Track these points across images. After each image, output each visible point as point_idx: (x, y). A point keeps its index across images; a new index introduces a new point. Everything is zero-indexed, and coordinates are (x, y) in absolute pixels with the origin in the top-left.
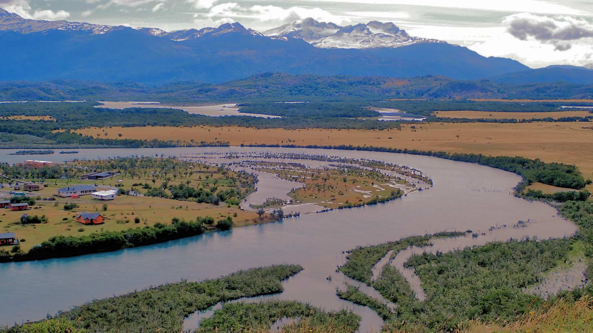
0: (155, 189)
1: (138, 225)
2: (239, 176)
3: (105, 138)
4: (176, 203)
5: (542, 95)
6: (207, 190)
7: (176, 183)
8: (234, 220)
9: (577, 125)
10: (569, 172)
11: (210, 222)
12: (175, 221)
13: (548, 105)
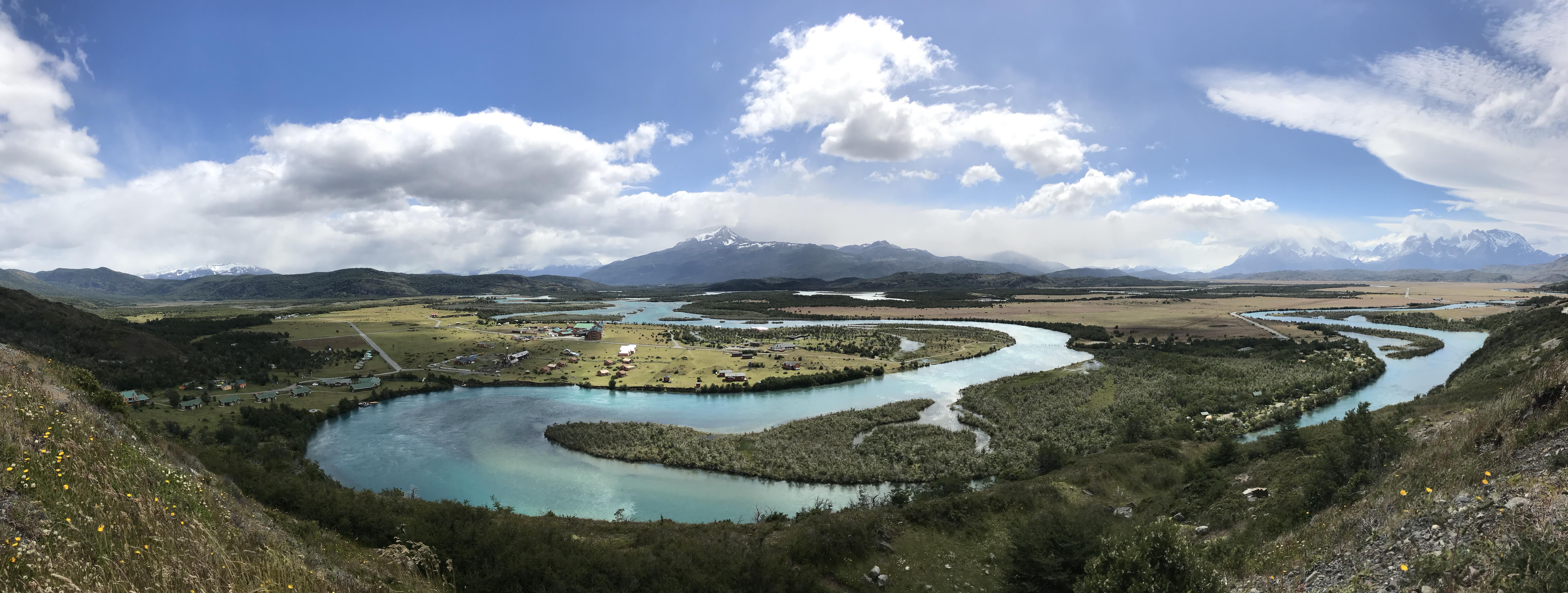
0: (832, 347)
1: (822, 371)
2: (887, 339)
3: (799, 313)
4: (846, 357)
5: (1079, 284)
6: (866, 348)
7: (846, 343)
8: (885, 368)
9: (1101, 301)
10: (1099, 331)
11: (869, 369)
12: (846, 369)
13: (1083, 290)
